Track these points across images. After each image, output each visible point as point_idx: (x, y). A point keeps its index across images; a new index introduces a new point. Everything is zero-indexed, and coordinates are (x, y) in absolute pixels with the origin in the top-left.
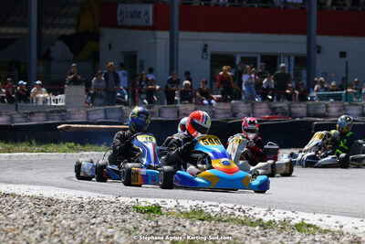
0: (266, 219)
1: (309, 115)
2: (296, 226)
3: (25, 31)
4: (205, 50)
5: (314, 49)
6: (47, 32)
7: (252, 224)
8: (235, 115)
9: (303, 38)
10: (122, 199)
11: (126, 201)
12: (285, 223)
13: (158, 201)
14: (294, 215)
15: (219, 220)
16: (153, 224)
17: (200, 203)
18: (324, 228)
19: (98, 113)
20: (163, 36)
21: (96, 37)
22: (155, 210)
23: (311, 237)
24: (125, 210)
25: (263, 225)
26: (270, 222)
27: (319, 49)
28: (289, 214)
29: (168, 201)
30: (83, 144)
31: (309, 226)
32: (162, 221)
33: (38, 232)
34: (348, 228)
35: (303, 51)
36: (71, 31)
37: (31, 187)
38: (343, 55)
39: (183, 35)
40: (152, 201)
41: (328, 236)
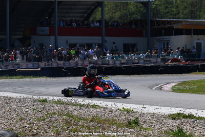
0: (82, 103)
1: (103, 64)
2: (92, 106)
3: (5, 37)
4: (67, 42)
5: (104, 41)
6: (14, 37)
7: (77, 105)
8: (77, 65)
9: (100, 38)
10: (34, 97)
11: (36, 97)
12: (88, 105)
13: (47, 97)
14: (92, 102)
15: (66, 104)
16: (43, 106)
17: (61, 98)
18: (101, 106)
19: (30, 65)
20: (52, 38)
21: (30, 38)
22: (45, 101)
23: (96, 110)
24: (35, 101)
25: (81, 106)
26: (83, 104)
27: (106, 41)
28: (90, 101)
29: (50, 97)
30: (25, 76)
31: (96, 105)
32: (47, 105)
33: (4, 110)
34: (109, 106)
35: (100, 42)
36: (21, 37)
37: (4, 93)
38: (114, 43)
39: (59, 37)
40: (44, 97)
41: (102, 109)
